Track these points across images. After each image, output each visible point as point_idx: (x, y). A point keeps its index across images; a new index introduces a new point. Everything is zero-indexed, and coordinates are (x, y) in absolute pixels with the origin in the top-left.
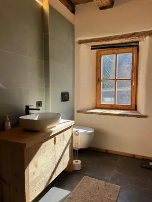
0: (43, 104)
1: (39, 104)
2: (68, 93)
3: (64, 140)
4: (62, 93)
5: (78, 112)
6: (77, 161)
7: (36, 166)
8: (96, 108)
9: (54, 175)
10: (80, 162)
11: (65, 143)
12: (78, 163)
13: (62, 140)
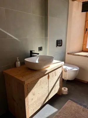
0: (43, 49)
1: (40, 49)
2: (62, 40)
3: (56, 76)
4: (57, 41)
5: (68, 54)
6: (65, 88)
7: (34, 95)
8: (83, 51)
9: (48, 99)
10: (67, 89)
11: (56, 78)
12: (65, 90)
13: (54, 75)
